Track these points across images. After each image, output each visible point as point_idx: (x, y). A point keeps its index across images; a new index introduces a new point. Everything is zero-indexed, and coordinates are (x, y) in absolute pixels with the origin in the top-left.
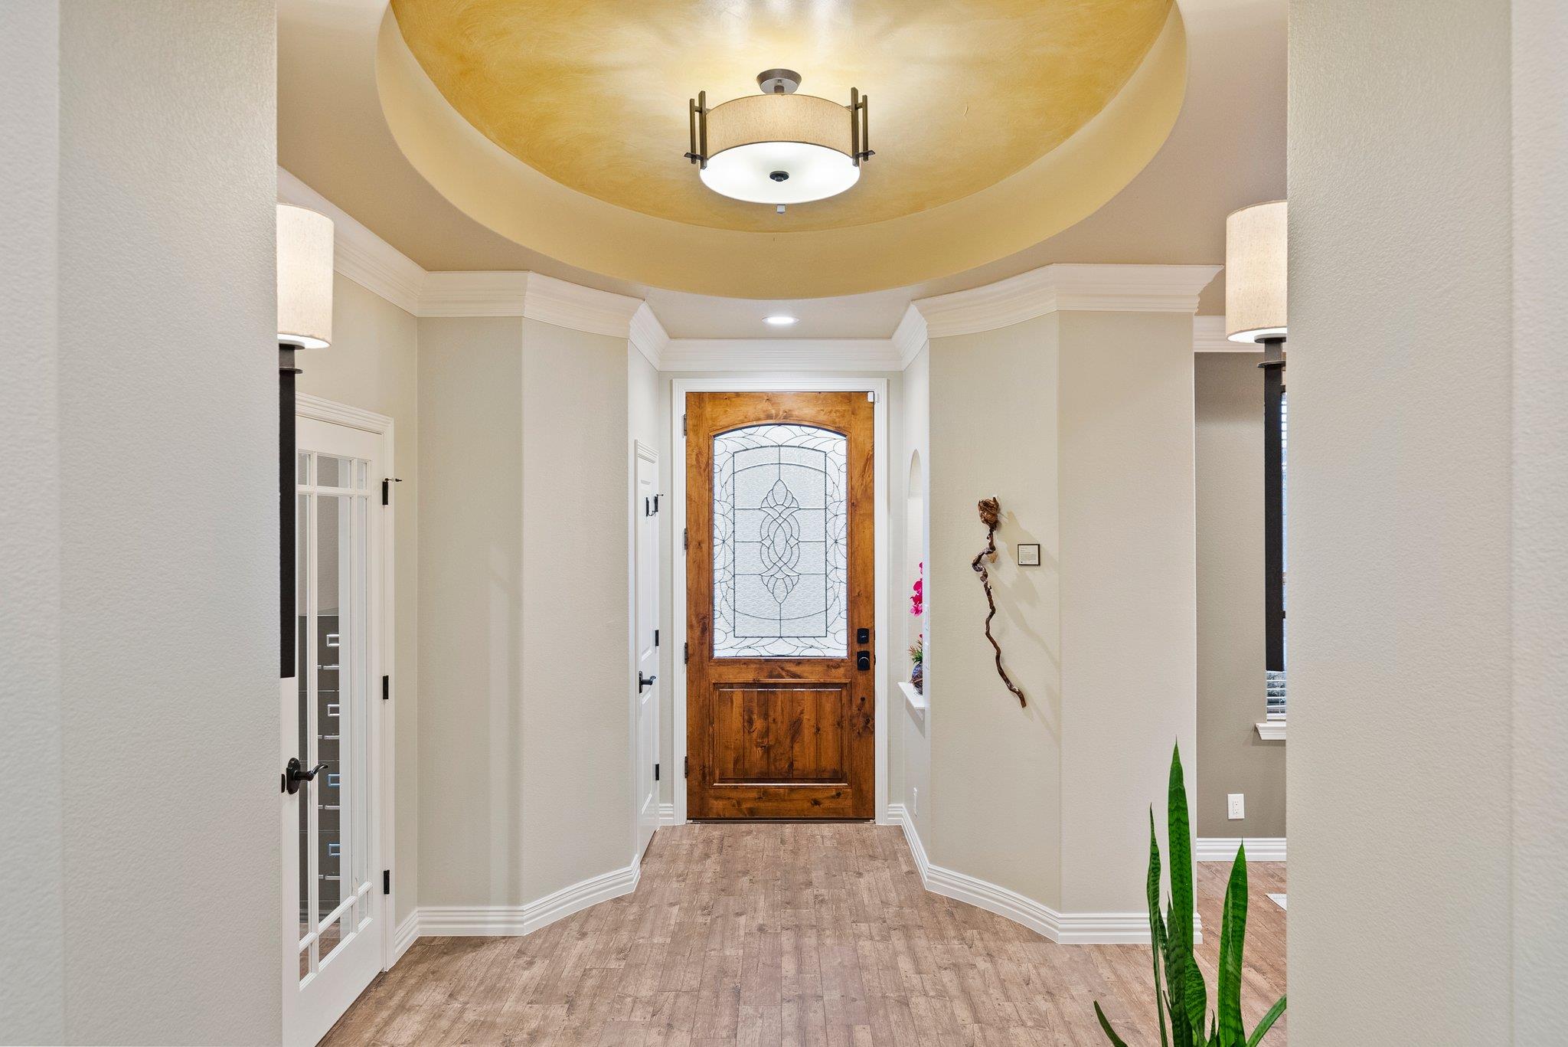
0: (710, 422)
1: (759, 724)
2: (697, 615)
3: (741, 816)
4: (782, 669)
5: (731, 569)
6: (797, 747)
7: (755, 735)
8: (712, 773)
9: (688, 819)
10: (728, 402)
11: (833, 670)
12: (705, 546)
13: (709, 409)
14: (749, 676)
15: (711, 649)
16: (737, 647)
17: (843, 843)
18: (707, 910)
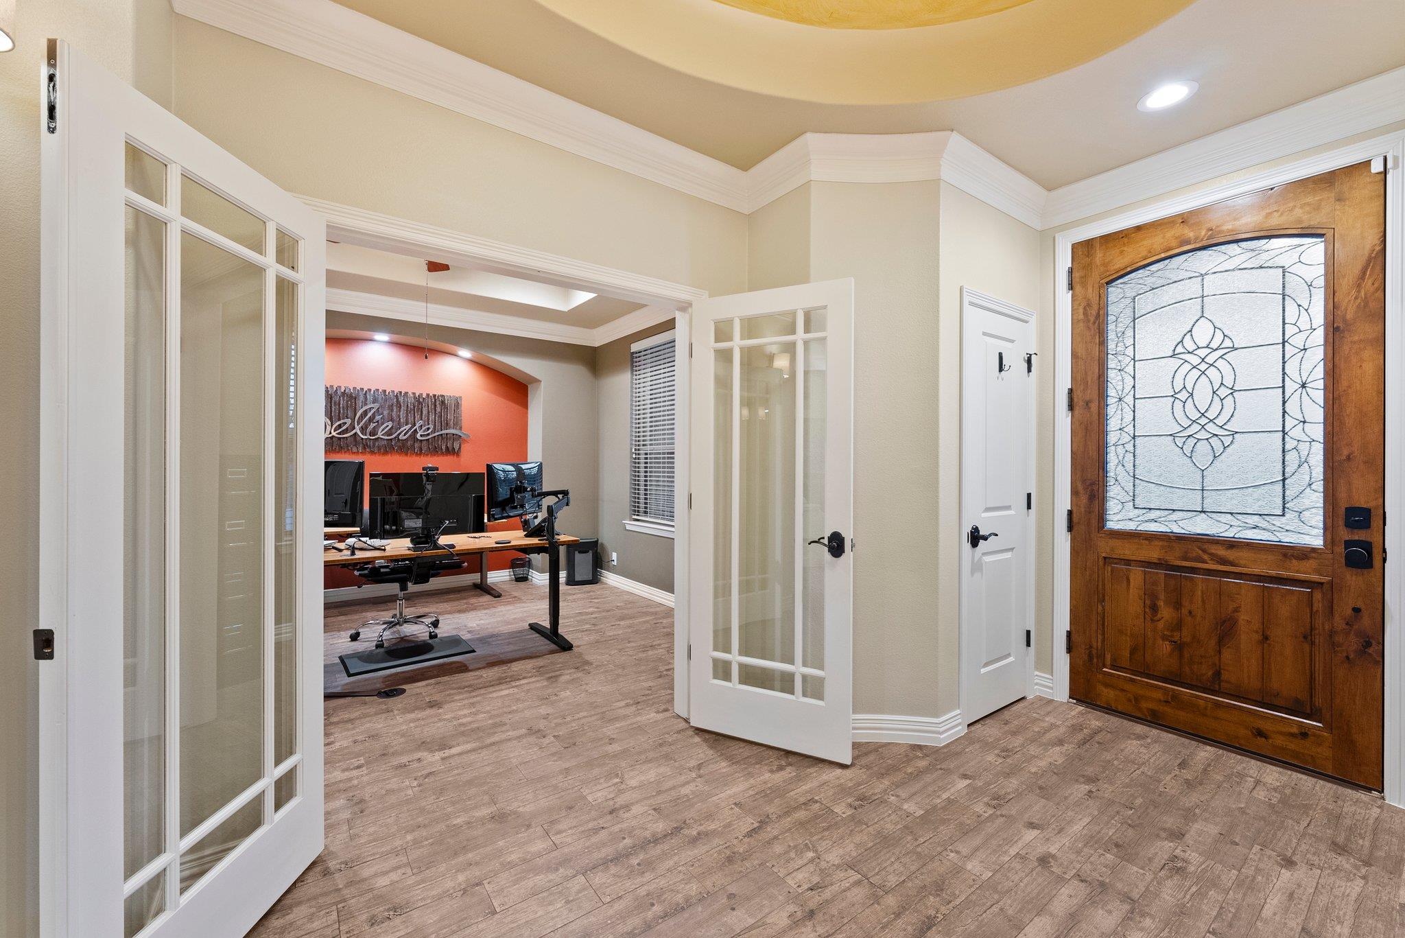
0: (1102, 269)
1: (1166, 613)
2: (1084, 481)
3: (1139, 715)
4: (1204, 551)
5: (1130, 429)
6: (1227, 655)
7: (1161, 625)
8: (1102, 656)
9: (1070, 698)
10: (1125, 240)
11: (1294, 561)
12: (1094, 407)
13: (1099, 256)
14: (1154, 554)
15: (1102, 518)
16: (1137, 519)
17: (1288, 803)
18: (998, 800)
